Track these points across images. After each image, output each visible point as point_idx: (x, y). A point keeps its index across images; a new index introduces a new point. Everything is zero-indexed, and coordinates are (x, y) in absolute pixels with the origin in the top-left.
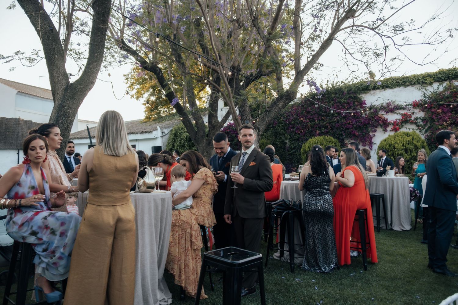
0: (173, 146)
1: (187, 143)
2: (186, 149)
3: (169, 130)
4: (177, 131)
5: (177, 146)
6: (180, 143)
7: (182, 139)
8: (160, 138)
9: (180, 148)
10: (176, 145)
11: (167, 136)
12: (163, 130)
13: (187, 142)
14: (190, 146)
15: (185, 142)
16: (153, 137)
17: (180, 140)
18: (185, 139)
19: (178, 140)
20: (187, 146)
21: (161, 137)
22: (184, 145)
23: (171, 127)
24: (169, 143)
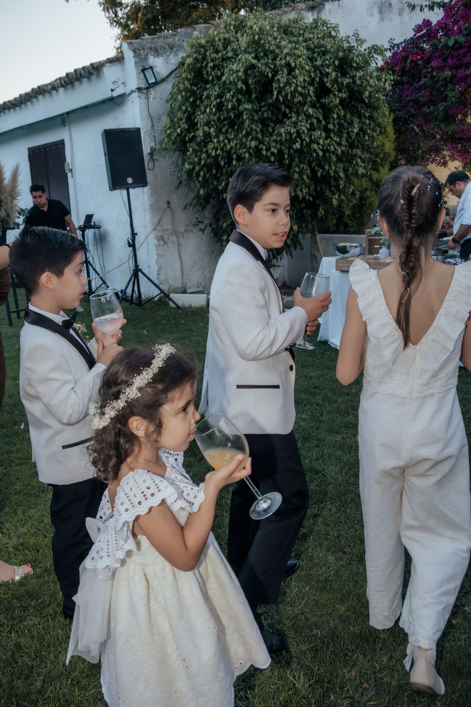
0: (192, 125)
1: (249, 106)
2: (248, 134)
3: (174, 60)
4: (204, 58)
5: (208, 124)
6: (220, 107)
7: (226, 87)
8: (135, 95)
9: (219, 131)
10: (201, 118)
11: (166, 88)
12: (146, 59)
13: (250, 101)
14: (263, 122)
15: (239, 102)
16: (109, 94)
17: (220, 96)
18: (240, 85)
19: (208, 97)
20: (253, 121)
21: (139, 89)
22: (239, 115)
23: (181, 47)
24: (171, 114)
